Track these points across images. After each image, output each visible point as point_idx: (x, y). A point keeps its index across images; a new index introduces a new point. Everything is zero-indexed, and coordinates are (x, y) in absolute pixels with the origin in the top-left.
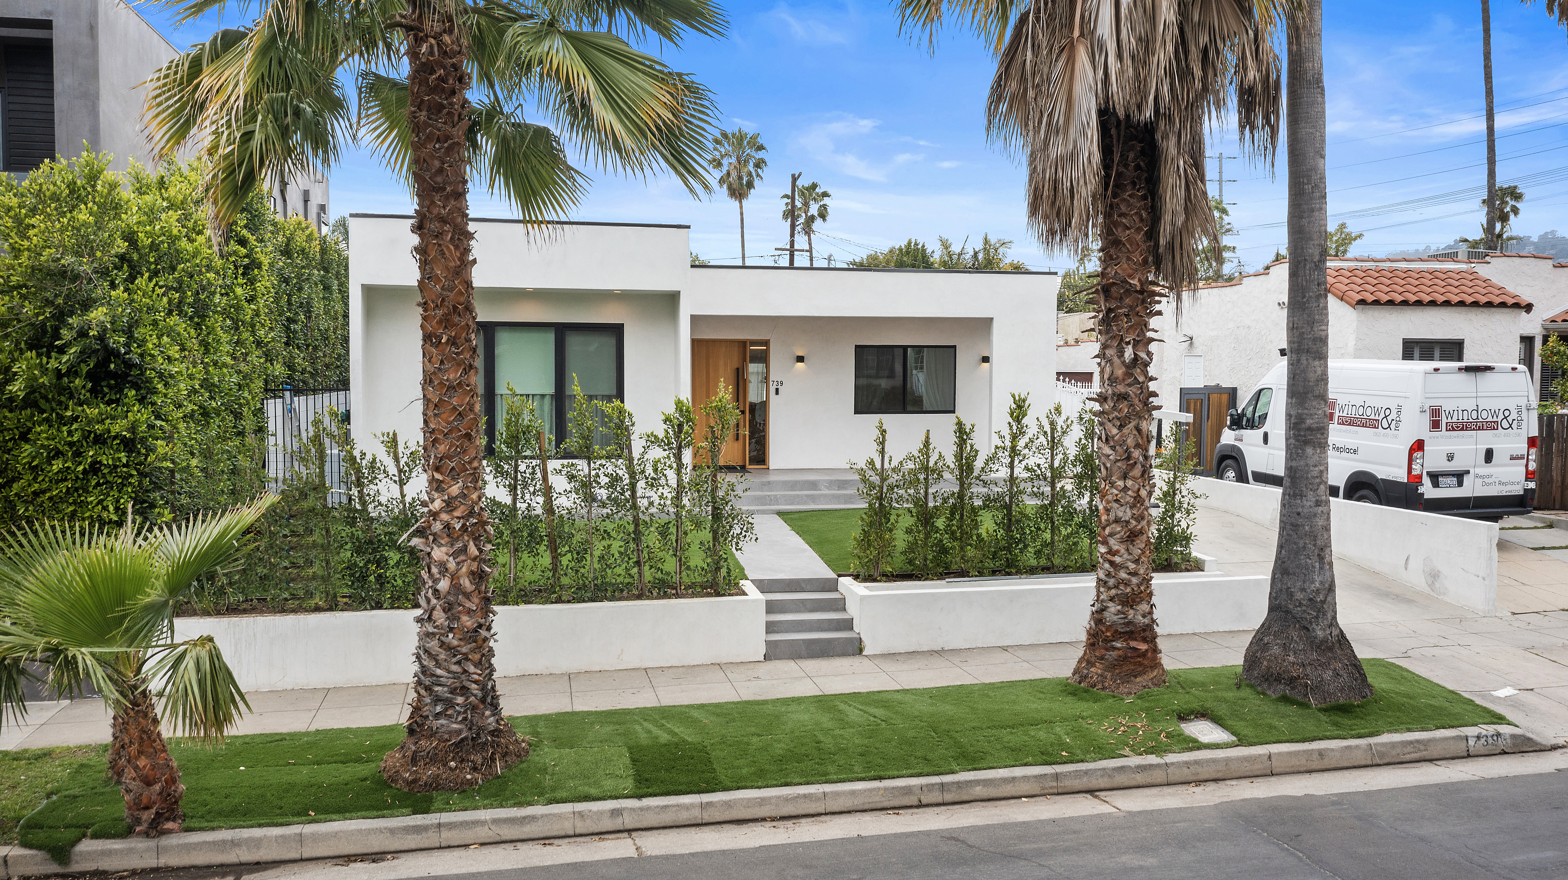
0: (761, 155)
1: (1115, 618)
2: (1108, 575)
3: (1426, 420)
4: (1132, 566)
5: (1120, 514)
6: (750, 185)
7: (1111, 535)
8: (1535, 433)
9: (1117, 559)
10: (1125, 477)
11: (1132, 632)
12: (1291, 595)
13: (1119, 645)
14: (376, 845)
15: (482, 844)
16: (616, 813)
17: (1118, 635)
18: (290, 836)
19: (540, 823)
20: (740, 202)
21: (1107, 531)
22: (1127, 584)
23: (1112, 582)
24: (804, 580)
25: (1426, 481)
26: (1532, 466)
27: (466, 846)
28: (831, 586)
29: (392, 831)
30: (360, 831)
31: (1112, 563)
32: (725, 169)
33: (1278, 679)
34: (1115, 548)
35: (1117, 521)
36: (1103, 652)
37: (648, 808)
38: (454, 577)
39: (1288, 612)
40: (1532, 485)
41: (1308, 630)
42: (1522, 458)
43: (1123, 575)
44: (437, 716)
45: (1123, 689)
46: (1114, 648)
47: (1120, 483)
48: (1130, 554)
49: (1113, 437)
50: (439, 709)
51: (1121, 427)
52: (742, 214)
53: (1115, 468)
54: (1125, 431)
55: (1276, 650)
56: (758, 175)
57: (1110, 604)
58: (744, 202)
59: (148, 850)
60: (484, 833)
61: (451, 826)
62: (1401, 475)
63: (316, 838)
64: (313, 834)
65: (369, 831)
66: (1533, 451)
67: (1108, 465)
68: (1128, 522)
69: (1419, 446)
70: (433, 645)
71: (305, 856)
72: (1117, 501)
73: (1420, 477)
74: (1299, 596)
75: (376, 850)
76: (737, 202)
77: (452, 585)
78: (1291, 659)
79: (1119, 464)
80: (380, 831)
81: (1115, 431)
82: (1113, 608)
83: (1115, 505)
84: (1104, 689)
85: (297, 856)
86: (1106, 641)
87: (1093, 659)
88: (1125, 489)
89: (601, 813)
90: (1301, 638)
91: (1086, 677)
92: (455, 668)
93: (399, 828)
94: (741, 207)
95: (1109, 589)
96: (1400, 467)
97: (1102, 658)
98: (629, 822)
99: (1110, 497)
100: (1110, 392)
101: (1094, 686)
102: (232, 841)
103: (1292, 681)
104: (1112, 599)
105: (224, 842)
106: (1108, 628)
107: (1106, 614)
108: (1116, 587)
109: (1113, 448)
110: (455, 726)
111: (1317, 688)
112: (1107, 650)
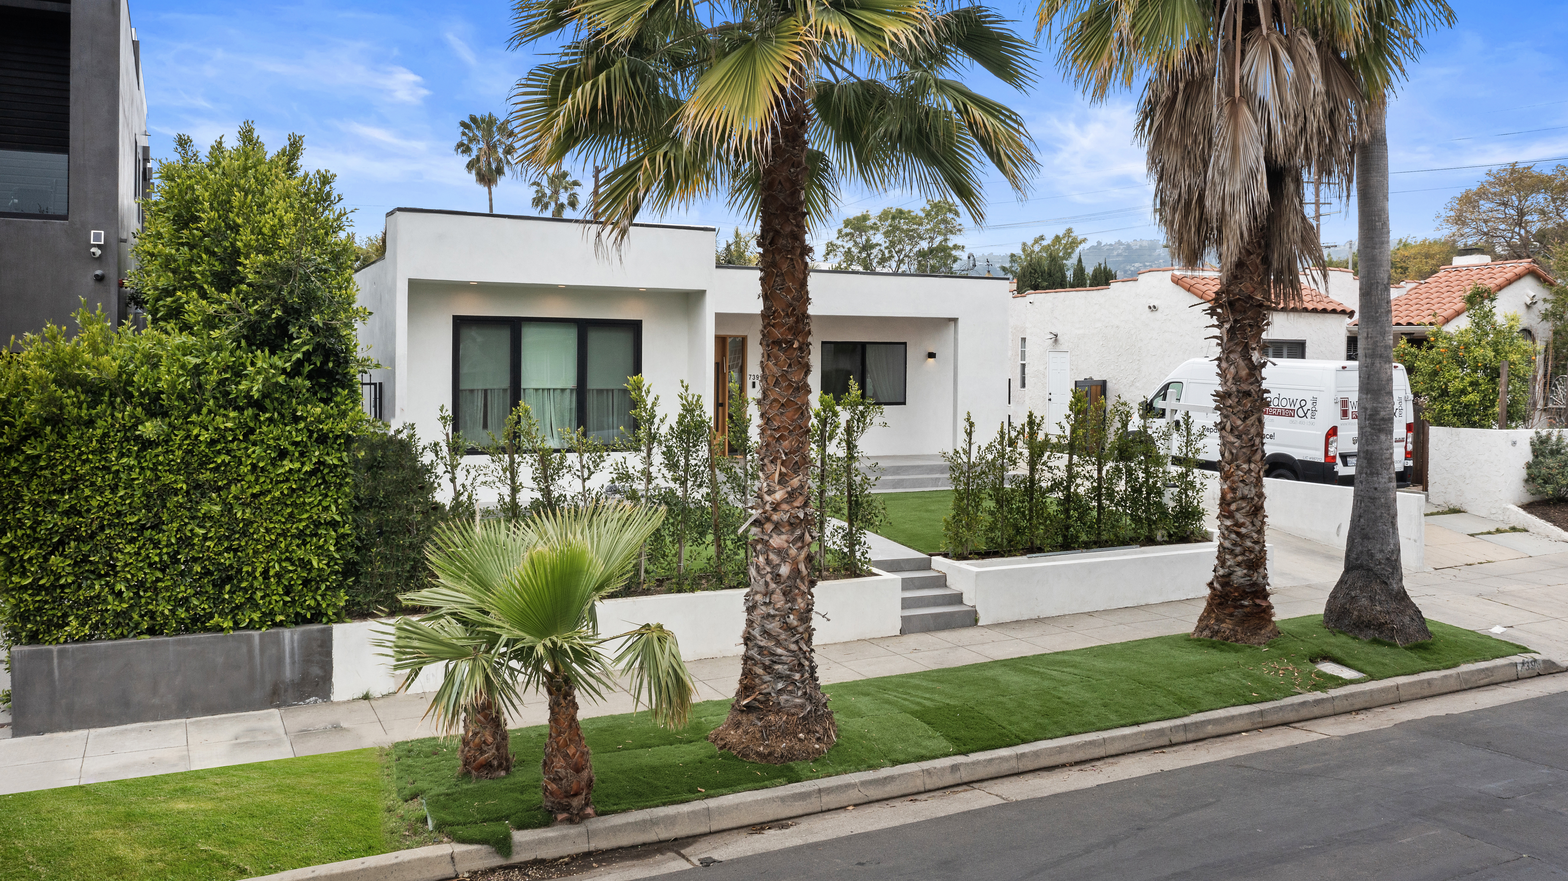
0: (509, 141)
1: (1242, 580)
2: (1235, 544)
3: (1338, 409)
4: (1255, 536)
5: (1246, 492)
6: (500, 171)
7: (1238, 510)
8: (1411, 420)
9: (1243, 530)
10: (1249, 461)
11: (1256, 591)
12: (1372, 556)
13: (1246, 603)
14: (771, 813)
15: (856, 805)
16: (955, 768)
17: (1244, 595)
18: (699, 811)
19: (898, 782)
20: (490, 189)
21: (1233, 507)
22: (1251, 551)
23: (1238, 550)
24: (903, 560)
25: (1338, 460)
26: (1410, 447)
27: (844, 808)
28: (926, 565)
29: (783, 799)
30: (757, 801)
31: (1238, 534)
32: (474, 153)
33: (1368, 626)
34: (1242, 520)
35: (1243, 498)
36: (1232, 610)
37: (978, 763)
38: (795, 562)
39: (1369, 570)
40: (1410, 463)
41: (1386, 583)
42: (1402, 441)
43: (1249, 543)
44: (780, 692)
45: (1254, 640)
46: (1243, 606)
47: (1245, 466)
48: (1254, 525)
49: (1238, 427)
50: (780, 686)
51: (1244, 420)
52: (491, 200)
53: (1241, 454)
54: (1248, 422)
55: (1364, 602)
56: (507, 161)
57: (1237, 569)
58: (493, 188)
59: (579, 835)
60: (855, 795)
61: (829, 790)
62: (1319, 456)
63: (722, 811)
64: (718, 808)
65: (765, 801)
66: (1410, 434)
67: (1234, 451)
68: (1252, 499)
69: (1333, 432)
70: (774, 626)
71: (713, 829)
72: (1243, 481)
73: (1334, 457)
74: (1379, 556)
75: (771, 817)
76: (486, 189)
77: (792, 571)
78: (1378, 608)
79: (1244, 450)
80: (773, 800)
81: (1239, 422)
82: (1240, 572)
83: (1241, 485)
84: (1237, 641)
85: (707, 830)
86: (1235, 600)
87: (1222, 617)
88: (1250, 470)
89: (943, 769)
90: (1382, 590)
91: (1217, 632)
92: (793, 647)
93: (788, 796)
94: (490, 193)
95: (1236, 556)
96: (1316, 449)
97: (1231, 615)
98: (964, 775)
99: (1236, 478)
100: (1234, 389)
101: (1227, 639)
102: (651, 820)
103: (1380, 626)
104: (1239, 565)
105: (644, 821)
106: (1236, 589)
107: (1233, 577)
108: (1243, 554)
109: (1239, 437)
110: (797, 700)
111: (1401, 631)
112: (1236, 607)
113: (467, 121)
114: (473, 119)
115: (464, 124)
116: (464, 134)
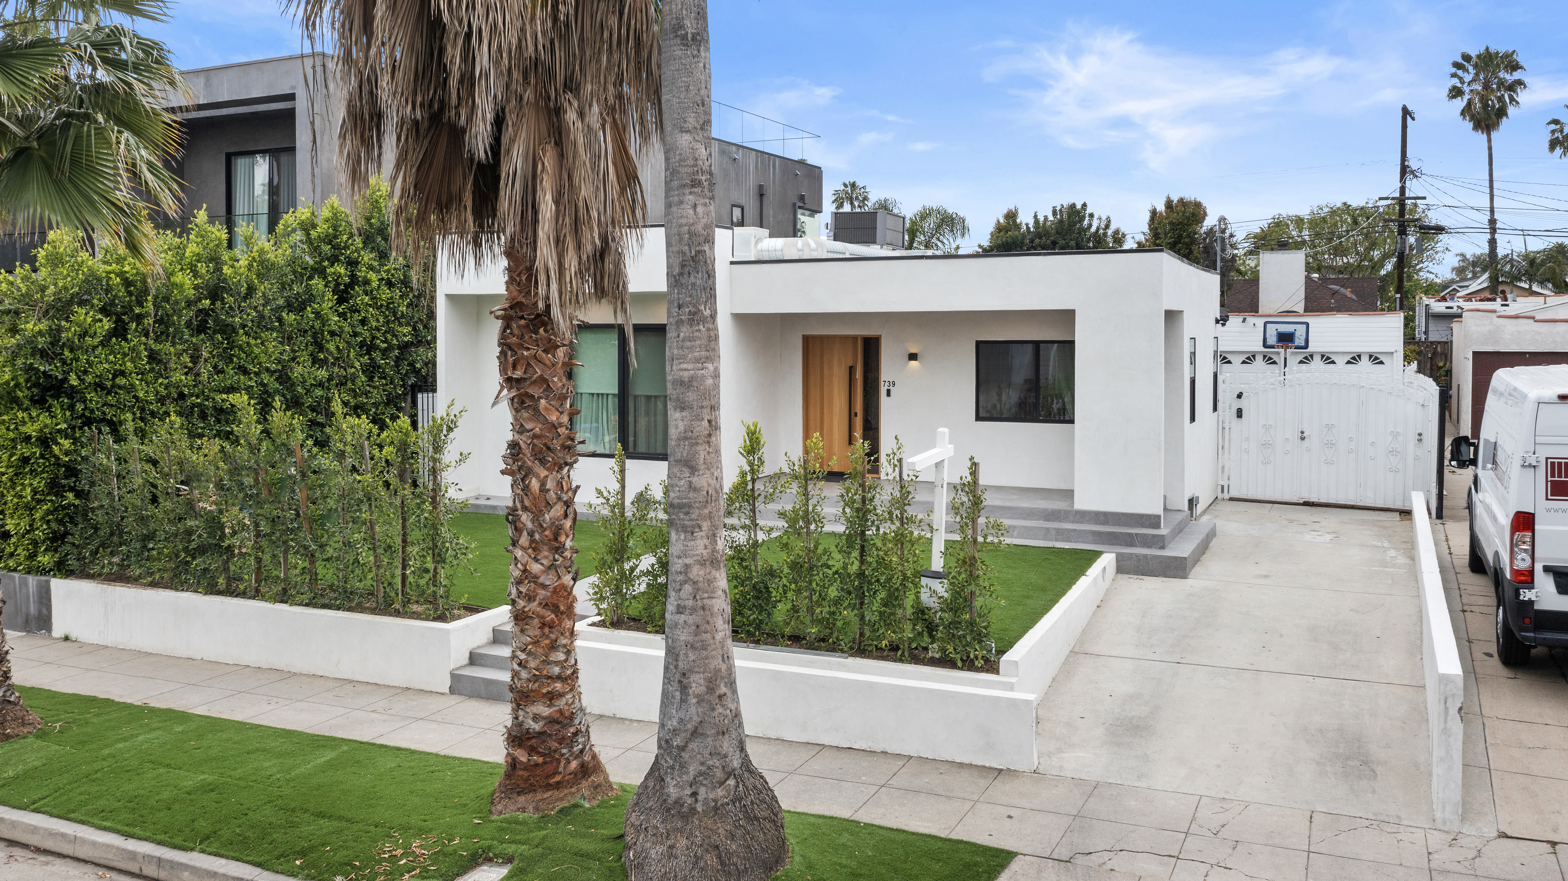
0: (1517, 75)
3: (1539, 480)
6: (1502, 113)
20: (1489, 135)
25: (1543, 581)
32: (1466, 97)
52: (1490, 148)
56: (1512, 99)
58: (1494, 135)
73: (1529, 573)
76: (1485, 136)
94: (1489, 141)
113: (1460, 60)
114: (1467, 58)
115: (1457, 65)
116: (1454, 75)
